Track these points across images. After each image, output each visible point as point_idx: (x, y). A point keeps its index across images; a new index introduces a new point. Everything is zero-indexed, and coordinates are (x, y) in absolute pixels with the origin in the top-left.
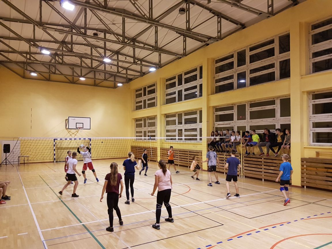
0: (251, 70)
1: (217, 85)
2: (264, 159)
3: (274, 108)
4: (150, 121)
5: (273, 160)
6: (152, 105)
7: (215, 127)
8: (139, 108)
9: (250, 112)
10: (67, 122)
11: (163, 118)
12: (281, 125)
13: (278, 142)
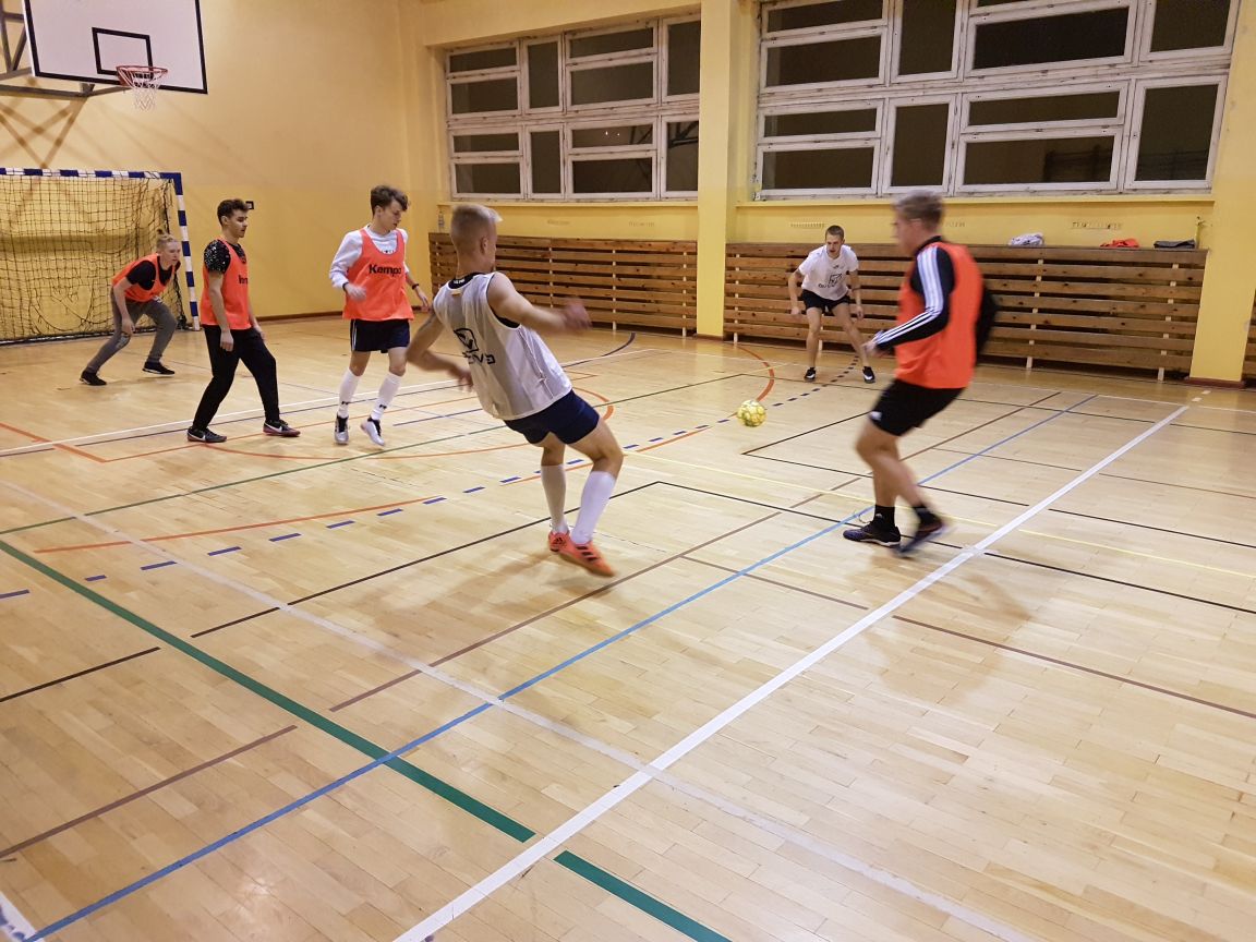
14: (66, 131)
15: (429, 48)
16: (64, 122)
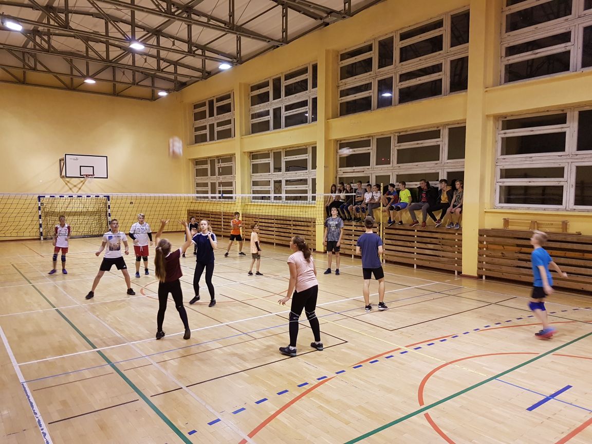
0: (401, 76)
1: (343, 101)
2: (418, 231)
3: (438, 143)
4: (223, 165)
5: (433, 233)
6: (226, 134)
7: (338, 176)
8: (200, 139)
9: (398, 150)
10: (62, 164)
11: (246, 158)
12: (449, 173)
13: (442, 202)
14: (82, 185)
15: (189, 159)
16: (82, 184)
